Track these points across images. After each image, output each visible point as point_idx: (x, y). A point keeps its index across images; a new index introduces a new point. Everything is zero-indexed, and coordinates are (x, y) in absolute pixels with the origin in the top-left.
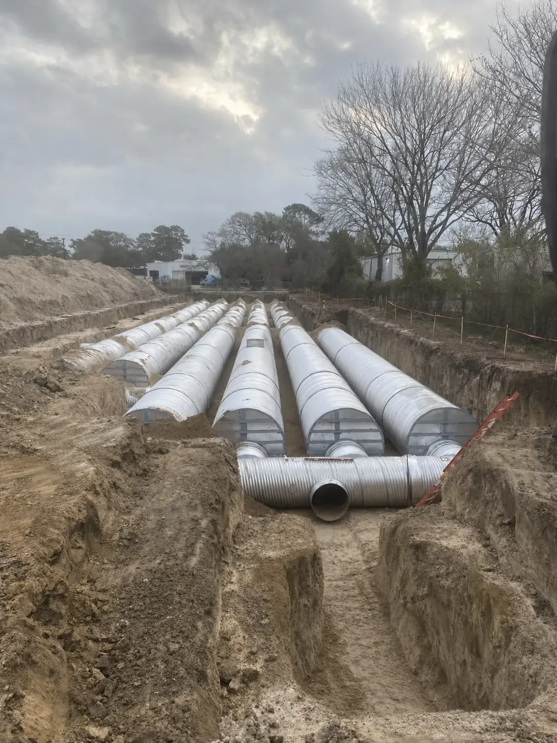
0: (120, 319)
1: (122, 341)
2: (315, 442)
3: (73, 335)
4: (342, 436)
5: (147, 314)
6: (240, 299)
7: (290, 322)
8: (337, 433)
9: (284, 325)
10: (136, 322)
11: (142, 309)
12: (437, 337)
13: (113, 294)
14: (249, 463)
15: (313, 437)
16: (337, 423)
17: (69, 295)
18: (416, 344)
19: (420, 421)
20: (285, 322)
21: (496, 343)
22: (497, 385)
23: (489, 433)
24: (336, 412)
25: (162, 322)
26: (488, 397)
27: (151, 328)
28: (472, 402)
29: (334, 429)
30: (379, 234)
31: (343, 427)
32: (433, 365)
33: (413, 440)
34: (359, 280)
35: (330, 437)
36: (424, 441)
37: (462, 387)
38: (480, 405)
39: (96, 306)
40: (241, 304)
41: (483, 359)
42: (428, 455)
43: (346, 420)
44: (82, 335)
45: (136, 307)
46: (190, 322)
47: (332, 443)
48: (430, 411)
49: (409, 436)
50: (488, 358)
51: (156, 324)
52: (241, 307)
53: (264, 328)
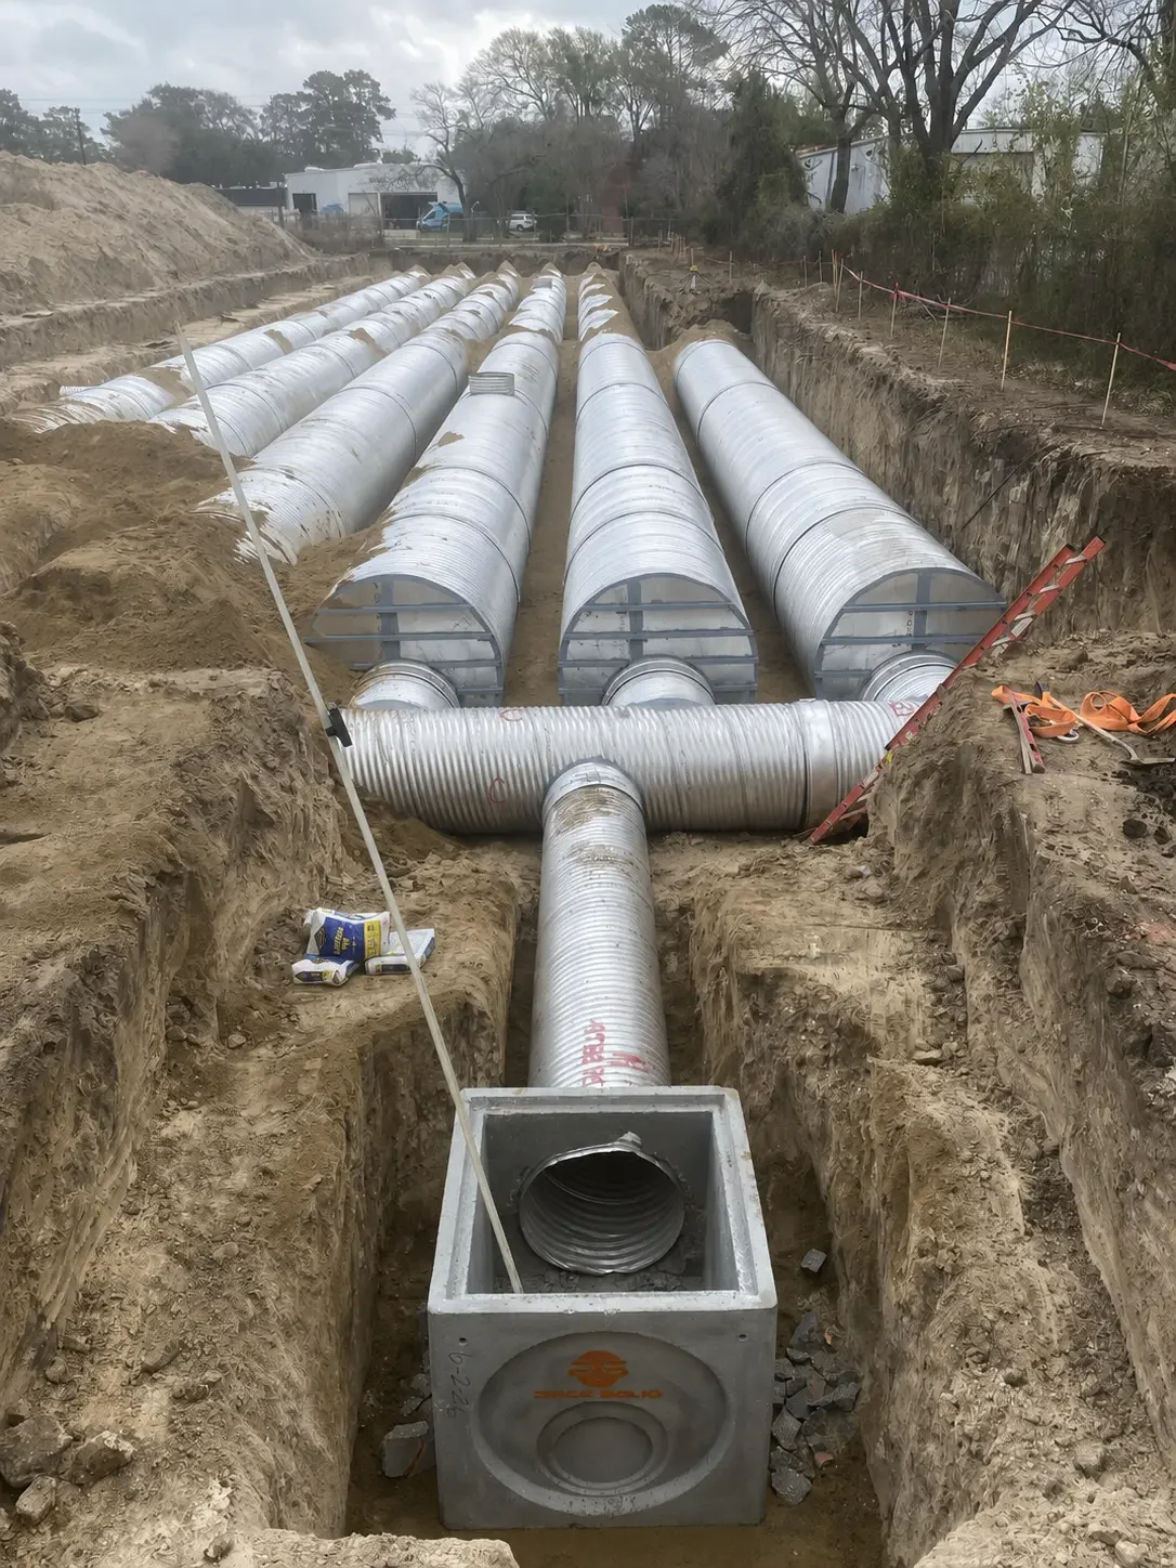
0: (191, 319)
1: (168, 380)
2: (578, 663)
3: (56, 365)
4: (650, 646)
5: (263, 308)
6: (505, 264)
7: (611, 326)
8: (636, 640)
9: (592, 333)
10: (229, 327)
11: (253, 294)
12: (948, 367)
13: (173, 255)
14: (388, 724)
15: (575, 650)
16: (636, 616)
17: (48, 257)
18: (892, 386)
19: (859, 603)
20: (596, 325)
21: (1091, 384)
22: (1070, 506)
23: (1015, 649)
24: (634, 584)
25: (286, 327)
26: (1045, 537)
27: (253, 342)
28: (1006, 548)
29: (627, 628)
30: (844, 85)
31: (651, 623)
32: (923, 442)
33: (836, 655)
34: (792, 212)
35: (616, 650)
36: (862, 656)
37: (985, 507)
38: (1024, 558)
39: (128, 287)
40: (503, 277)
41: (1045, 434)
42: (868, 699)
43: (658, 606)
44: (72, 364)
45: (232, 288)
46: (354, 326)
47: (621, 665)
48: (885, 578)
49: (822, 646)
50: (1056, 430)
51: (273, 334)
52: (503, 284)
53: (541, 340)
